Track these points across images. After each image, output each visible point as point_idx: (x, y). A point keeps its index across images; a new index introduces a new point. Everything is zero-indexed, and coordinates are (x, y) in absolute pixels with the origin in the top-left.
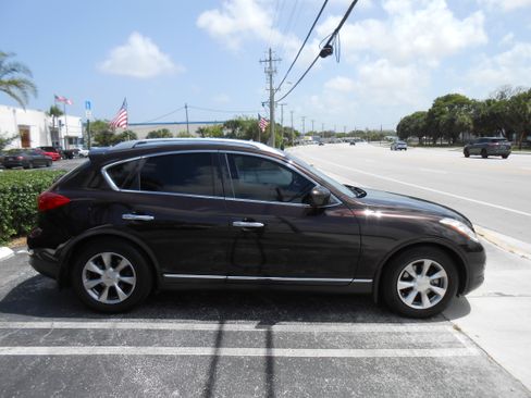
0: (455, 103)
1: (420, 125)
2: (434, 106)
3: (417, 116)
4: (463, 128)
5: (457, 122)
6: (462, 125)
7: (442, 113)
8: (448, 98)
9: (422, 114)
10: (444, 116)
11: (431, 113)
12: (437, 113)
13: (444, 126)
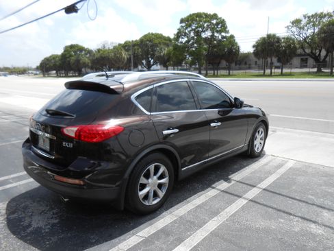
0: (78, 50)
1: (58, 64)
2: (65, 51)
3: (53, 57)
4: (85, 65)
5: (81, 62)
6: (84, 63)
7: (71, 56)
8: (72, 47)
9: (57, 56)
10: (73, 58)
11: (63, 55)
12: (67, 56)
13: (74, 64)
